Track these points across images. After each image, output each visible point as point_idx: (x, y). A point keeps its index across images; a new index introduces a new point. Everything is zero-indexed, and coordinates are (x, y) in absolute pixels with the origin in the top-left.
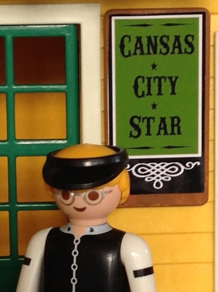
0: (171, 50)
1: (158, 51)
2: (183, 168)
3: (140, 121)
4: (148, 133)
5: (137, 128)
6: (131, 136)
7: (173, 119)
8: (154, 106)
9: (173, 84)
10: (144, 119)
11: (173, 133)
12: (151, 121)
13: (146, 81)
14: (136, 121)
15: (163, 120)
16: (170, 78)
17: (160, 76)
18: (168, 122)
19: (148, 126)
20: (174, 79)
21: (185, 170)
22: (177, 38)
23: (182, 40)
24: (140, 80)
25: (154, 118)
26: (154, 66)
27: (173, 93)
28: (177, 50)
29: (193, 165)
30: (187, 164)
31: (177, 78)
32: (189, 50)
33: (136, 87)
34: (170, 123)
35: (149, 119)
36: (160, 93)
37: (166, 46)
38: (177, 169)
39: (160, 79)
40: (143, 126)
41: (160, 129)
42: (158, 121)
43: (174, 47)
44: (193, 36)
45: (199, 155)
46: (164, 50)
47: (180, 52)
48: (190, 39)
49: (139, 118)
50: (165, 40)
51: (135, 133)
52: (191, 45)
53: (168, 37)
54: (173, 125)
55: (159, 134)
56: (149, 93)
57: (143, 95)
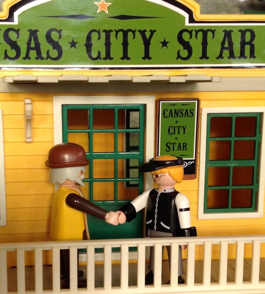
0: (184, 115)
1: (179, 116)
2: (187, 164)
3: (170, 145)
4: (173, 150)
5: (169, 147)
6: (166, 150)
7: (184, 144)
8: (176, 138)
9: (184, 129)
10: (172, 144)
11: (183, 149)
12: (175, 144)
13: (173, 128)
14: (168, 145)
15: (180, 144)
16: (183, 127)
17: (179, 126)
18: (182, 145)
19: (174, 147)
20: (185, 127)
21: (188, 165)
22: (187, 110)
23: (189, 111)
24: (171, 128)
25: (176, 143)
26: (177, 122)
27: (184, 133)
28: (186, 115)
29: (191, 163)
30: (189, 163)
31: (186, 127)
32: (191, 115)
33: (169, 130)
34: (183, 146)
35: (174, 144)
36: (179, 133)
37: (182, 113)
38: (184, 164)
39: (179, 127)
40: (171, 147)
41: (178, 148)
42: (177, 145)
43: (185, 114)
44: (193, 110)
45: (194, 159)
46: (181, 115)
47: (188, 116)
48: (192, 111)
49: (170, 143)
50: (182, 111)
51: (168, 150)
52: (192, 113)
53: (183, 110)
54: (184, 146)
55: (178, 150)
56: (174, 133)
57: (172, 134)
